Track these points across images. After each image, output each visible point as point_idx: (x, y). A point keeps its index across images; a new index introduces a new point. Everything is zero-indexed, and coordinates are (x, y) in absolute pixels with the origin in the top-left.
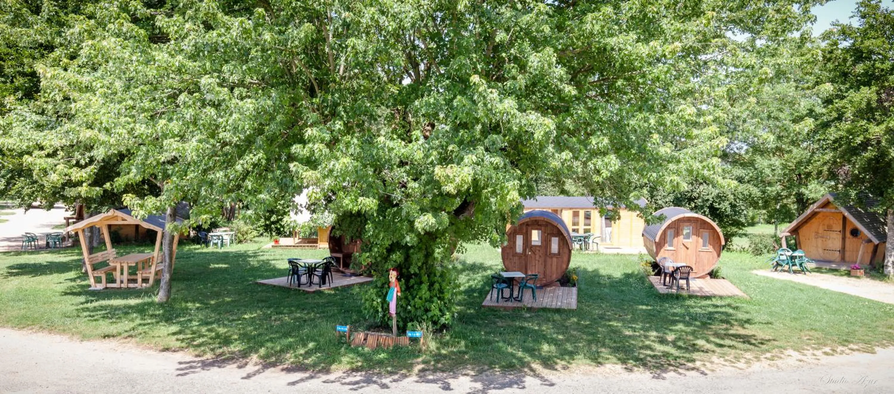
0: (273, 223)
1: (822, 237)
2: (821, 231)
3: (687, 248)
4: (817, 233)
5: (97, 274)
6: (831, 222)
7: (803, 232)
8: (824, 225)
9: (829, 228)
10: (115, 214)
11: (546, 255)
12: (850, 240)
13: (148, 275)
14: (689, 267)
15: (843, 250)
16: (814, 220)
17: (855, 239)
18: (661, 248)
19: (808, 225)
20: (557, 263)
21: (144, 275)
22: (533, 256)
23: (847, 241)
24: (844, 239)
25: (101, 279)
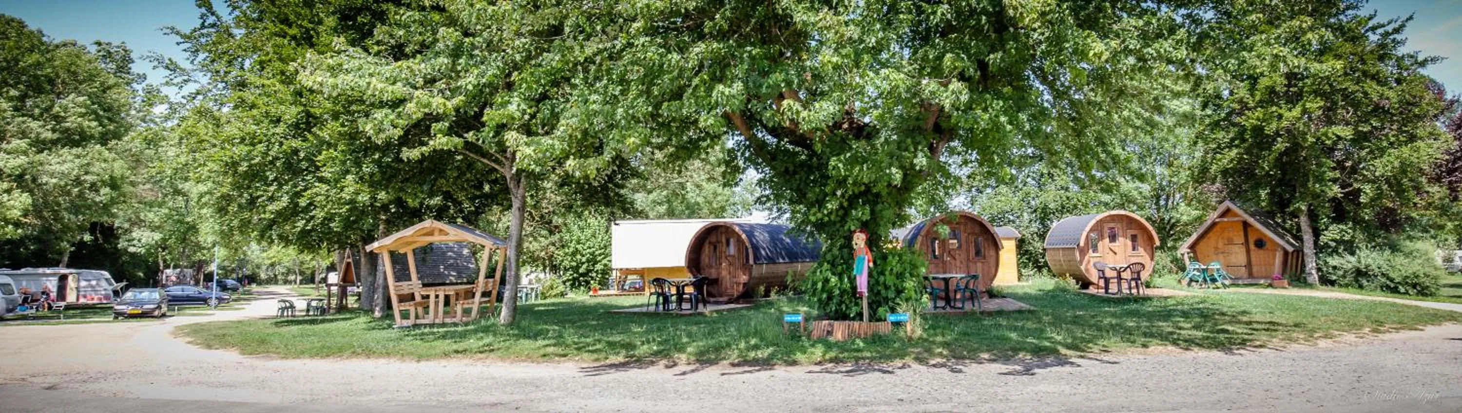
0: (582, 275)
1: (1223, 253)
2: (1220, 245)
3: (1115, 253)
4: (1217, 248)
5: (406, 306)
6: (1231, 235)
7: (1198, 248)
8: (1223, 238)
9: (1230, 242)
10: (434, 226)
11: (968, 259)
12: (1255, 253)
13: (470, 306)
14: (1141, 264)
15: (1249, 265)
16: (1211, 234)
17: (1261, 252)
18: (1085, 255)
19: (1205, 240)
20: (983, 269)
21: (466, 306)
22: (953, 262)
23: (1252, 253)
24: (1248, 252)
25: (409, 314)
